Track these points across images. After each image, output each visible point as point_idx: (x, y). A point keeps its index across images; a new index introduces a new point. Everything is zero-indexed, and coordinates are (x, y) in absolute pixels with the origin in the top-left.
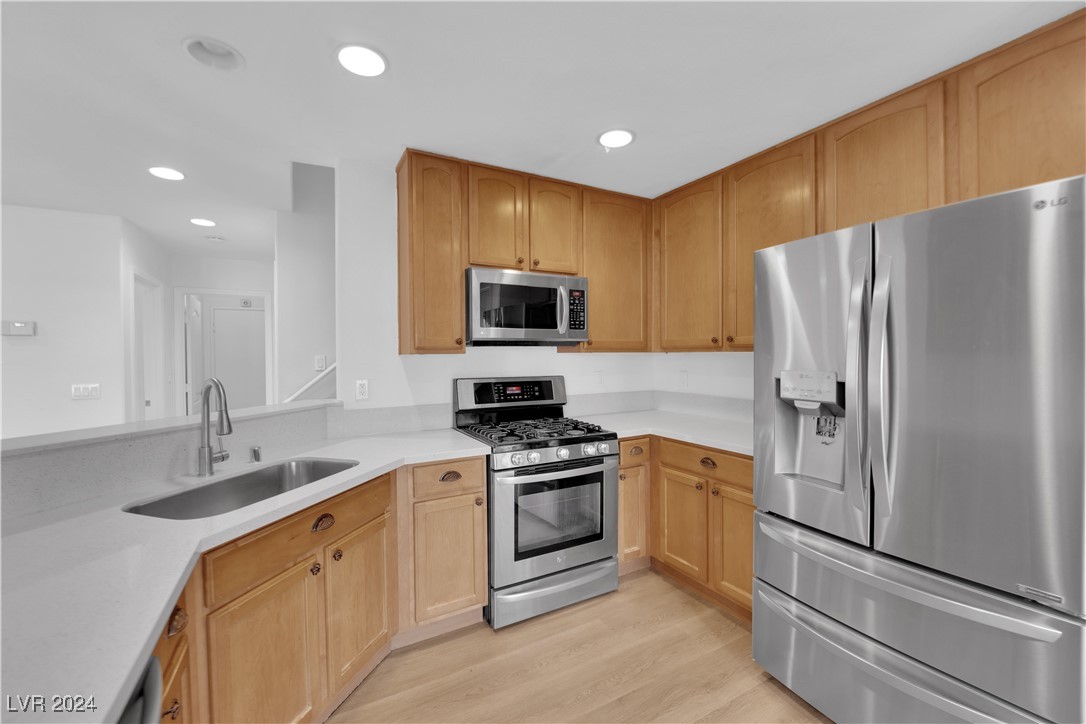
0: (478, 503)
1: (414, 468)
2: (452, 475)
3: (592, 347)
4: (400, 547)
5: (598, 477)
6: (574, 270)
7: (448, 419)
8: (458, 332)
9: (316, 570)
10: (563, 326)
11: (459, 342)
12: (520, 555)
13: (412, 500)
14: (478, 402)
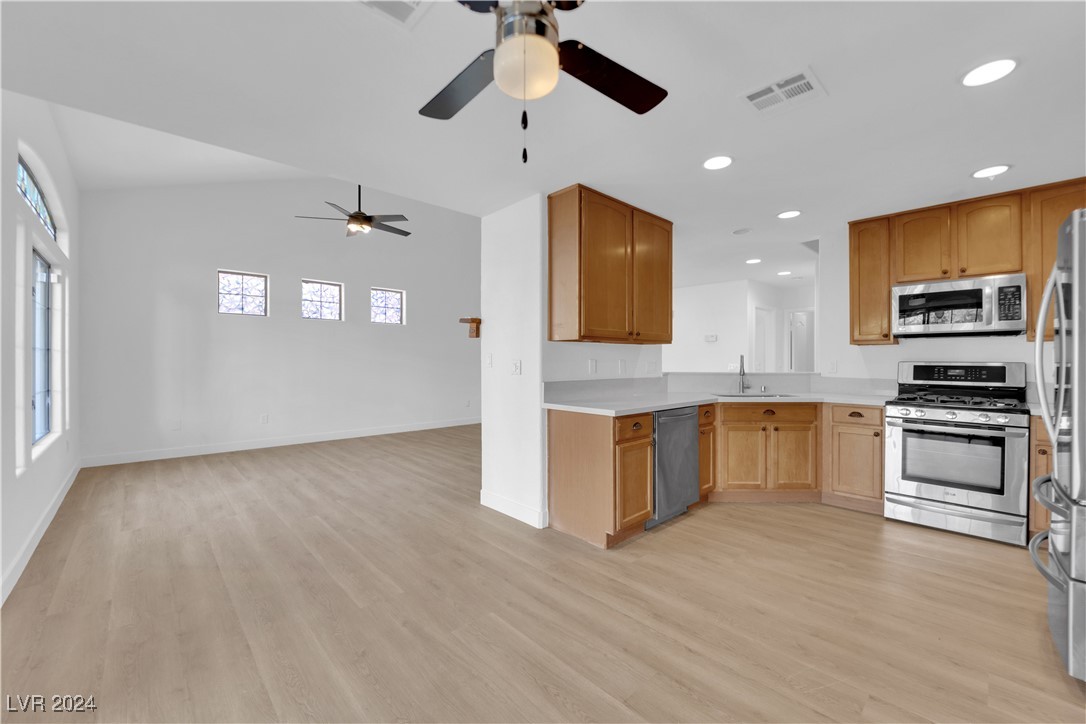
0: (877, 435)
1: (835, 406)
2: (857, 414)
4: (824, 447)
5: (999, 442)
8: (886, 328)
9: (764, 429)
11: (886, 336)
12: (906, 478)
13: (832, 423)
14: (914, 379)
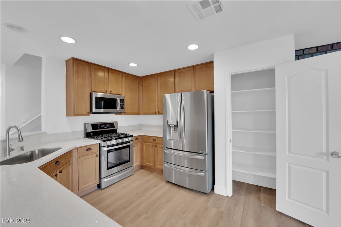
0: (97, 156)
1: (78, 148)
2: (89, 149)
3: (126, 114)
5: (128, 146)
6: (121, 94)
8: (89, 110)
10: (118, 109)
11: (88, 113)
12: (109, 168)
13: (77, 157)
14: (93, 129)
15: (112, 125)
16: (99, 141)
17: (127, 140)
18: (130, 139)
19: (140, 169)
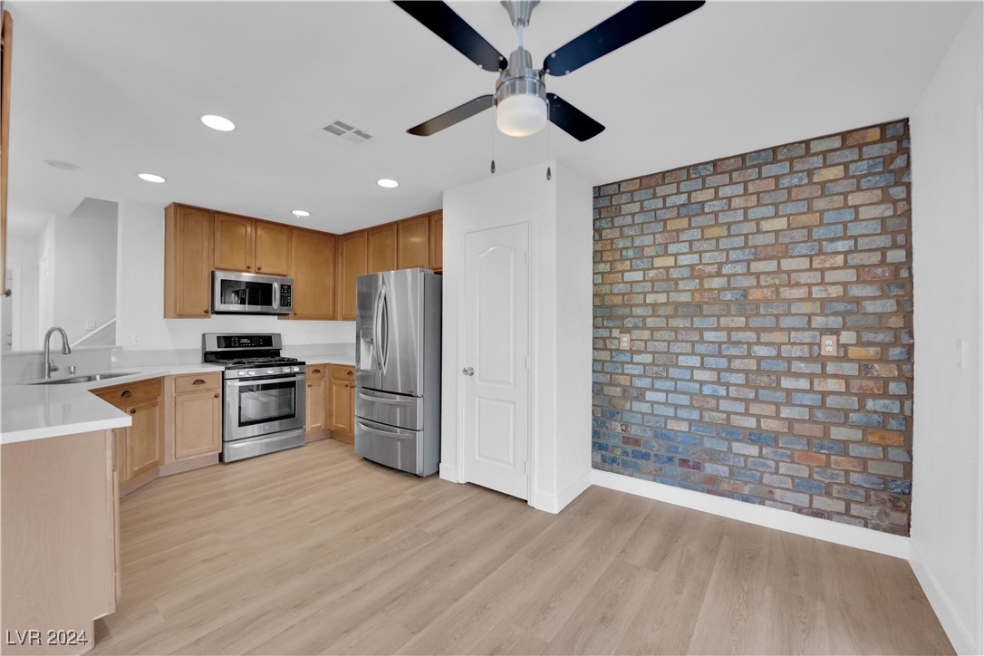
0: (216, 396)
1: (176, 377)
2: (200, 382)
3: (296, 316)
4: (166, 420)
5: (293, 384)
6: (285, 273)
7: (200, 357)
8: (207, 306)
10: (276, 304)
11: (206, 312)
12: (241, 424)
13: (174, 395)
14: (219, 347)
15: (267, 340)
16: (222, 368)
17: (286, 370)
18: (296, 369)
19: (325, 439)
